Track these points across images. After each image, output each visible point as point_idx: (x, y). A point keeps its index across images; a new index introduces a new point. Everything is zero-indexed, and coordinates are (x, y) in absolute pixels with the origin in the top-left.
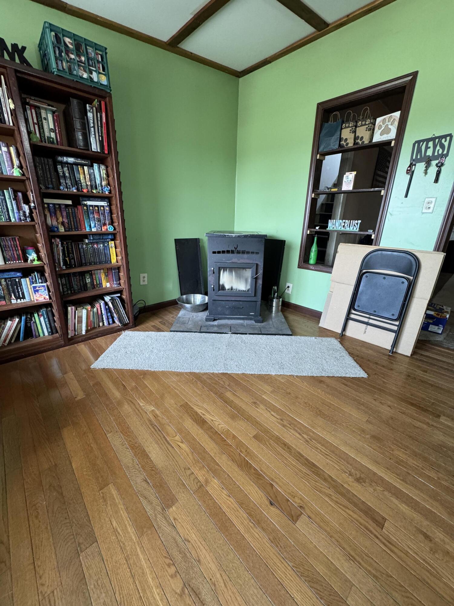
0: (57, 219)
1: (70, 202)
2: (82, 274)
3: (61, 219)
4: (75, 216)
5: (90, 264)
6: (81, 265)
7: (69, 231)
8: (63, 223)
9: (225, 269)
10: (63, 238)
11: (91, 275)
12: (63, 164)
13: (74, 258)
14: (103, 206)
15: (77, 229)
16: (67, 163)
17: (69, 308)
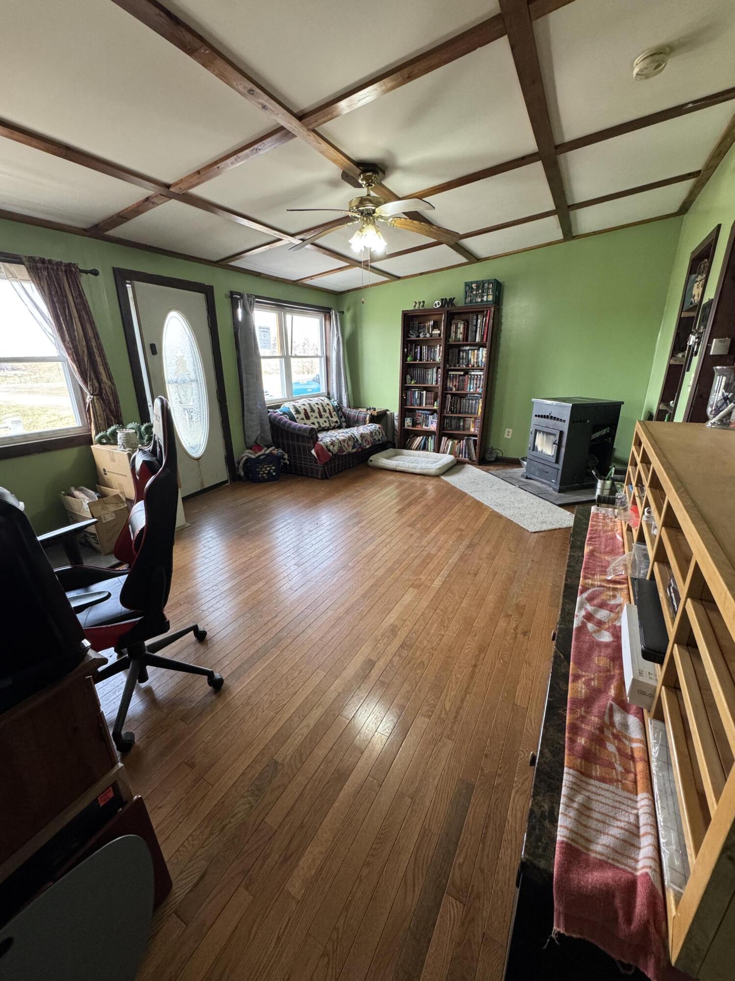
0: (453, 383)
1: (462, 373)
2: (459, 418)
3: (455, 383)
4: (464, 381)
5: (465, 413)
6: (460, 413)
7: (458, 390)
8: (455, 386)
9: (540, 431)
10: (453, 395)
11: (464, 421)
12: (463, 351)
13: (456, 408)
14: (480, 375)
15: (463, 389)
16: (465, 350)
17: (443, 438)
